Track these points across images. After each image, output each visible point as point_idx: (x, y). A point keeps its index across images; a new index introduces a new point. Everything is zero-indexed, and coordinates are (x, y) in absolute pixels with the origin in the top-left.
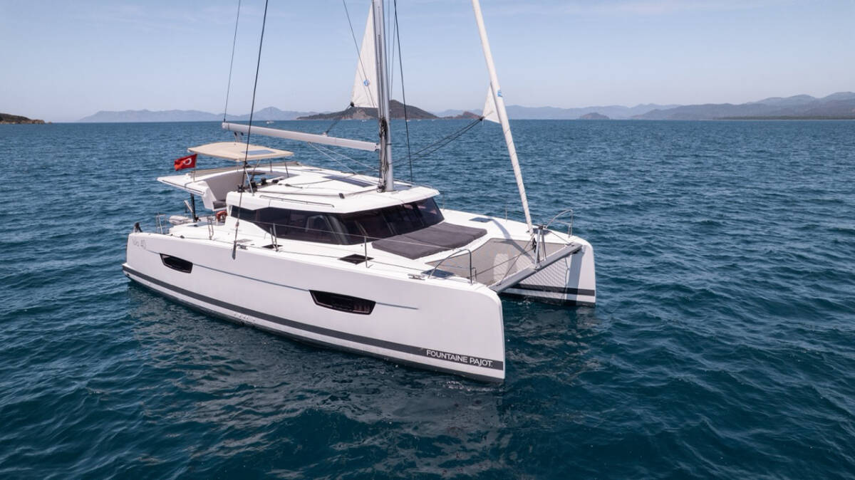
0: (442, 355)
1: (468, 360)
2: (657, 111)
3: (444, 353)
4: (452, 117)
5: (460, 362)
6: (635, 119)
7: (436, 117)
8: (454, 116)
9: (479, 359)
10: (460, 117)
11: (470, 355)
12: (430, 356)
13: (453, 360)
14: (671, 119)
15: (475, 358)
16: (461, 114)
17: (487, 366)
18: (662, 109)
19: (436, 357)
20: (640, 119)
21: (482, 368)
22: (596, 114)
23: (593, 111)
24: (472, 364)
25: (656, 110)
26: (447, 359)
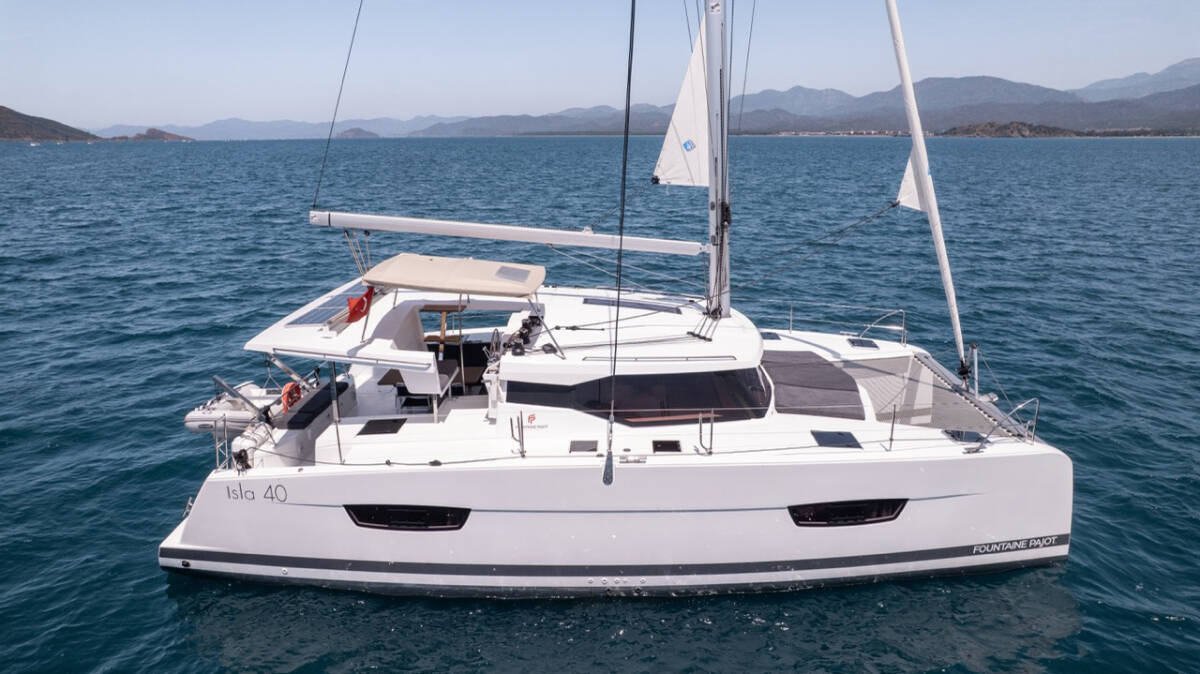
0: (994, 547)
1: (1029, 544)
2: (441, 126)
3: (997, 544)
4: (126, 138)
5: (1017, 549)
6: (414, 136)
7: (94, 137)
8: (131, 134)
9: (1041, 539)
10: (139, 137)
11: (1029, 537)
12: (978, 553)
13: (1009, 550)
14: (461, 136)
15: (1036, 539)
16: (144, 132)
17: (1051, 545)
18: (447, 122)
19: (986, 553)
20: (421, 136)
21: (1044, 549)
22: (359, 131)
23: (354, 127)
24: (1033, 547)
25: (439, 124)
26: (1001, 551)
